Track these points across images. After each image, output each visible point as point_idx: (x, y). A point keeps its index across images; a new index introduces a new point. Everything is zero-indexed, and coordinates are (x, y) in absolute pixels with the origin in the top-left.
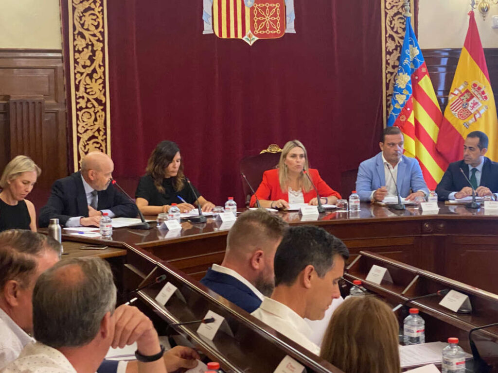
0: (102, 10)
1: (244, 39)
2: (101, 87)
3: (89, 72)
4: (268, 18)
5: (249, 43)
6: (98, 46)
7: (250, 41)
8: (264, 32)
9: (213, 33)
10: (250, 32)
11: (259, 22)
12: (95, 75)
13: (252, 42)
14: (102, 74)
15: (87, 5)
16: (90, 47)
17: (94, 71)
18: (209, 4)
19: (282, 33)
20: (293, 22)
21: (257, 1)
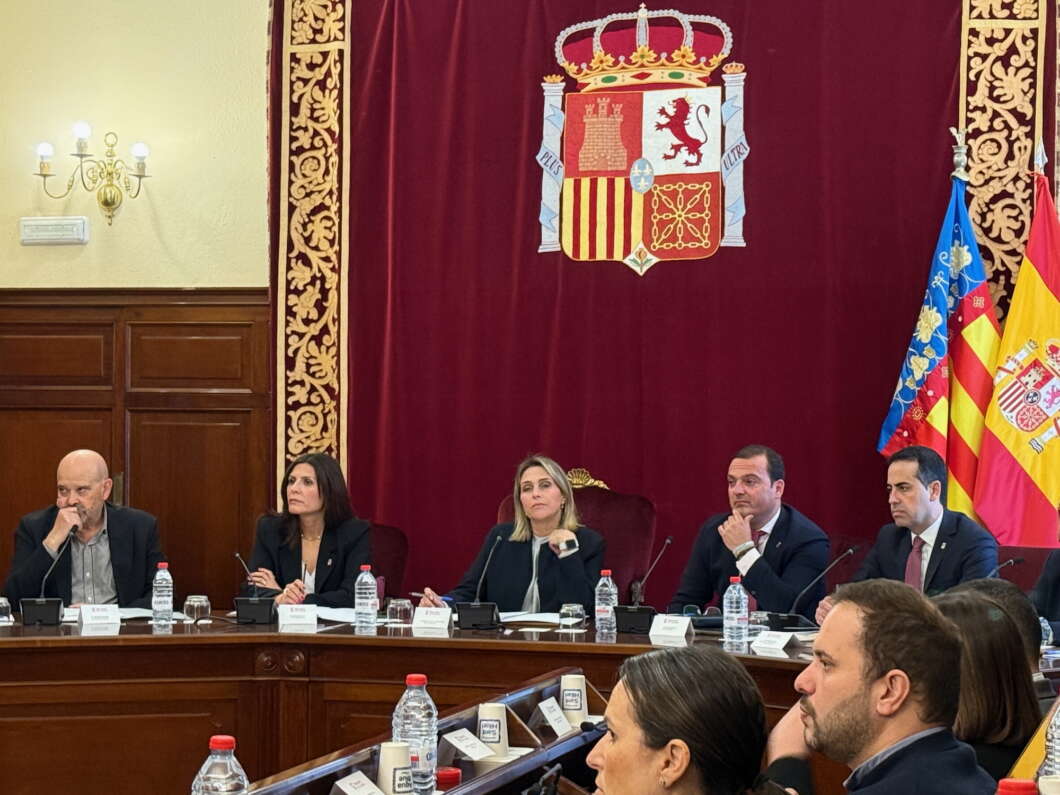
0: (340, 210)
1: (627, 261)
2: (333, 362)
3: (316, 333)
4: (680, 215)
5: (637, 269)
6: (331, 283)
7: (641, 266)
8: (672, 245)
9: (559, 249)
10: (641, 245)
11: (662, 224)
12: (326, 339)
13: (645, 269)
14: (336, 335)
15: (317, 200)
16: (318, 283)
17: (325, 330)
18: (554, 187)
19: (713, 246)
20: (741, 222)
21: (660, 180)
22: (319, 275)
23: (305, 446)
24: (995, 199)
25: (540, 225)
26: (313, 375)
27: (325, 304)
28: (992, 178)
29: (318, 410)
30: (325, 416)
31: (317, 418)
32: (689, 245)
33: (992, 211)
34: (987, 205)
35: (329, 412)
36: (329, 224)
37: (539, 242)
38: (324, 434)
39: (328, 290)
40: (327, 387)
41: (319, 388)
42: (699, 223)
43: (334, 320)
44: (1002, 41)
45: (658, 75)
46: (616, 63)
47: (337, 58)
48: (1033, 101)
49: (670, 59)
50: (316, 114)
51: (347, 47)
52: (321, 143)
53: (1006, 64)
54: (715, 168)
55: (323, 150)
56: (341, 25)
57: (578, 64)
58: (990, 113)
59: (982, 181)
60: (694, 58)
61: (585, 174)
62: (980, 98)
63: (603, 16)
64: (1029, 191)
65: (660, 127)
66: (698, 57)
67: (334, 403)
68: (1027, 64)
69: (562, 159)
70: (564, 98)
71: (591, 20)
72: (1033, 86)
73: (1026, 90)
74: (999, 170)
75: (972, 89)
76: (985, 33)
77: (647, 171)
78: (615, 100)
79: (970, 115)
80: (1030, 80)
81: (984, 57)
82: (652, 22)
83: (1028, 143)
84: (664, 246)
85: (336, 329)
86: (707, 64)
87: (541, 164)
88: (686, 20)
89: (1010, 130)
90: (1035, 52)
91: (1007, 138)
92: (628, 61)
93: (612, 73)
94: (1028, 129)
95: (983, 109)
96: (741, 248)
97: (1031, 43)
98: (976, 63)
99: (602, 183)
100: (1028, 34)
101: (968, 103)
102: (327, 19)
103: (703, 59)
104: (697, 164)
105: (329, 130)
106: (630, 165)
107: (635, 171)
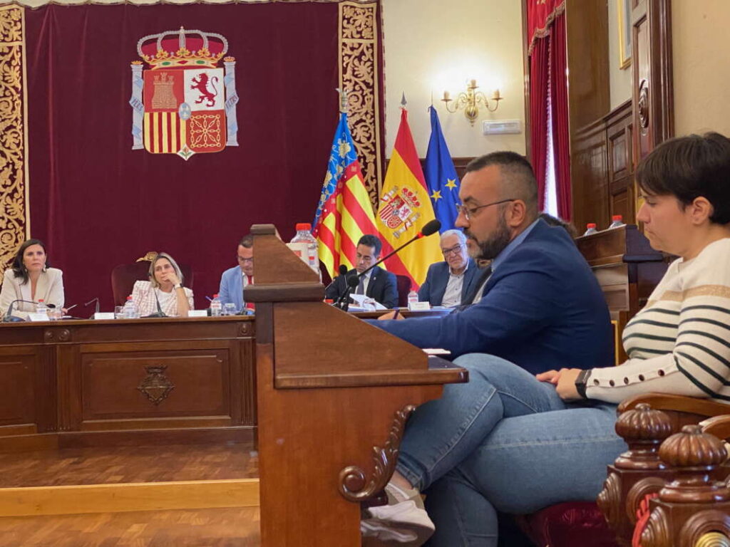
0: (23, 128)
1: (179, 154)
2: (21, 207)
3: (10, 192)
4: (205, 131)
5: (184, 157)
6: (19, 164)
7: (186, 156)
8: (201, 146)
9: (143, 148)
10: (186, 146)
11: (196, 135)
12: (16, 196)
13: (188, 157)
14: (22, 193)
15: (8, 123)
16: (11, 166)
17: (15, 190)
18: (139, 118)
19: (222, 146)
20: (235, 135)
21: (194, 113)
22: (11, 162)
23: (6, 251)
24: (357, 123)
25: (132, 136)
26: (9, 214)
27: (15, 177)
28: (355, 113)
29: (12, 232)
30: (16, 235)
31: (12, 236)
32: (210, 145)
33: (355, 128)
34: (354, 125)
35: (19, 233)
36: (16, 135)
37: (132, 145)
38: (16, 244)
39: (16, 170)
40: (17, 220)
41: (12, 220)
42: (214, 135)
43: (21, 185)
44: (357, 49)
45: (191, 62)
46: (169, 56)
47: (18, 50)
48: (373, 77)
49: (197, 54)
50: (6, 79)
51: (23, 44)
52: (9, 94)
53: (360, 60)
54: (223, 108)
55: (11, 98)
56: (20, 33)
57: (149, 56)
58: (353, 83)
59: (351, 114)
60: (208, 54)
61: (155, 110)
62: (348, 75)
63: (162, 32)
64: (373, 119)
65: (193, 87)
66: (211, 53)
67: (22, 228)
68: (369, 60)
69: (143, 103)
70: (143, 72)
71: (156, 33)
72: (372, 70)
73: (369, 71)
74: (358, 109)
75: (345, 71)
76: (349, 45)
77: (187, 109)
78: (169, 74)
79: (345, 83)
80: (371, 68)
81: (350, 56)
82: (187, 36)
83: (371, 96)
84: (197, 146)
85: (22, 189)
86: (216, 57)
87: (132, 105)
88: (204, 35)
89: (363, 90)
90: (372, 54)
91: (362, 94)
92: (175, 55)
93: (168, 60)
94: (371, 90)
95: (350, 81)
96: (236, 147)
97: (370, 50)
98: (346, 58)
99: (164, 115)
100: (369, 46)
101: (343, 78)
102: (11, 30)
103: (214, 55)
104: (212, 106)
105: (14, 87)
106: (178, 106)
107: (181, 109)
